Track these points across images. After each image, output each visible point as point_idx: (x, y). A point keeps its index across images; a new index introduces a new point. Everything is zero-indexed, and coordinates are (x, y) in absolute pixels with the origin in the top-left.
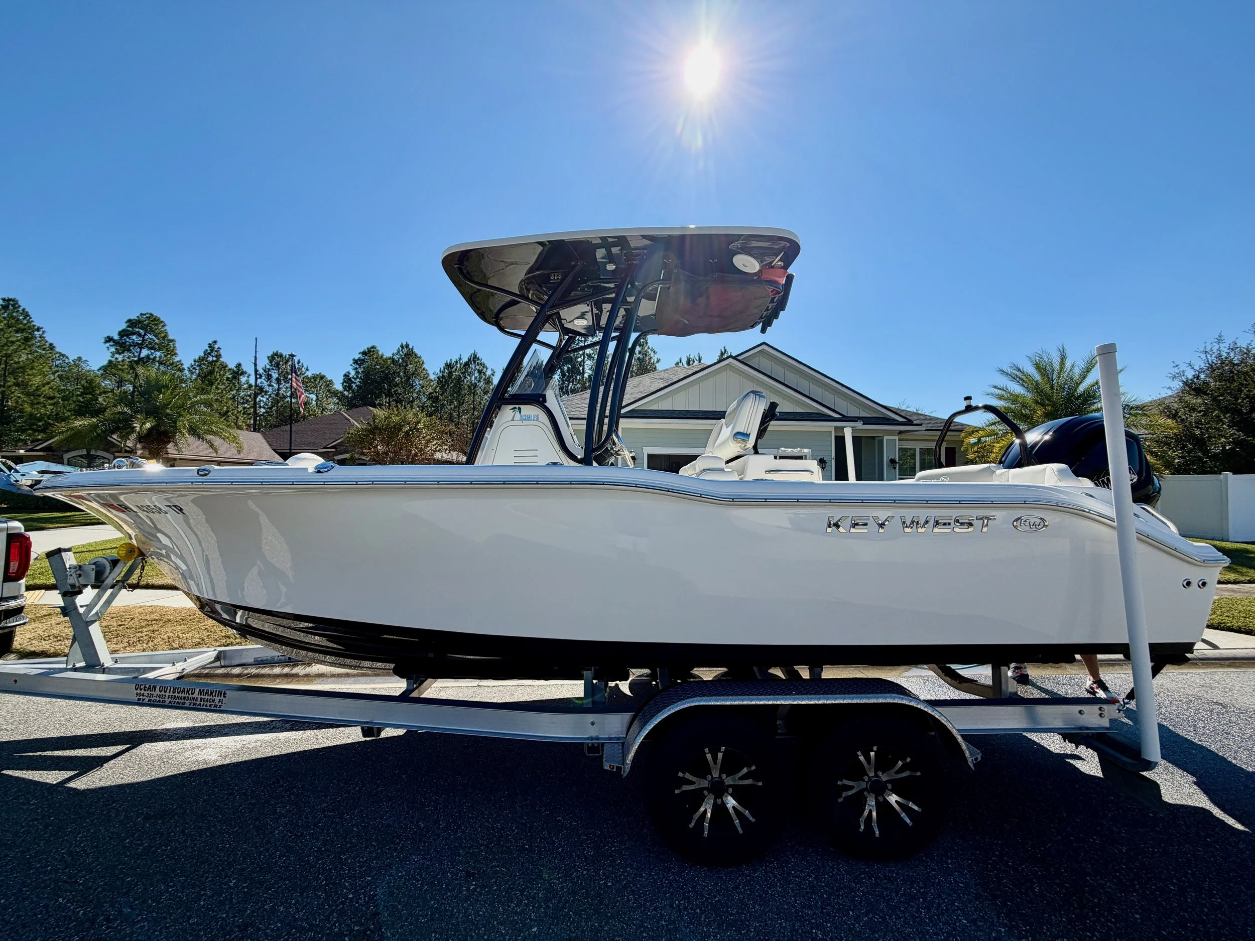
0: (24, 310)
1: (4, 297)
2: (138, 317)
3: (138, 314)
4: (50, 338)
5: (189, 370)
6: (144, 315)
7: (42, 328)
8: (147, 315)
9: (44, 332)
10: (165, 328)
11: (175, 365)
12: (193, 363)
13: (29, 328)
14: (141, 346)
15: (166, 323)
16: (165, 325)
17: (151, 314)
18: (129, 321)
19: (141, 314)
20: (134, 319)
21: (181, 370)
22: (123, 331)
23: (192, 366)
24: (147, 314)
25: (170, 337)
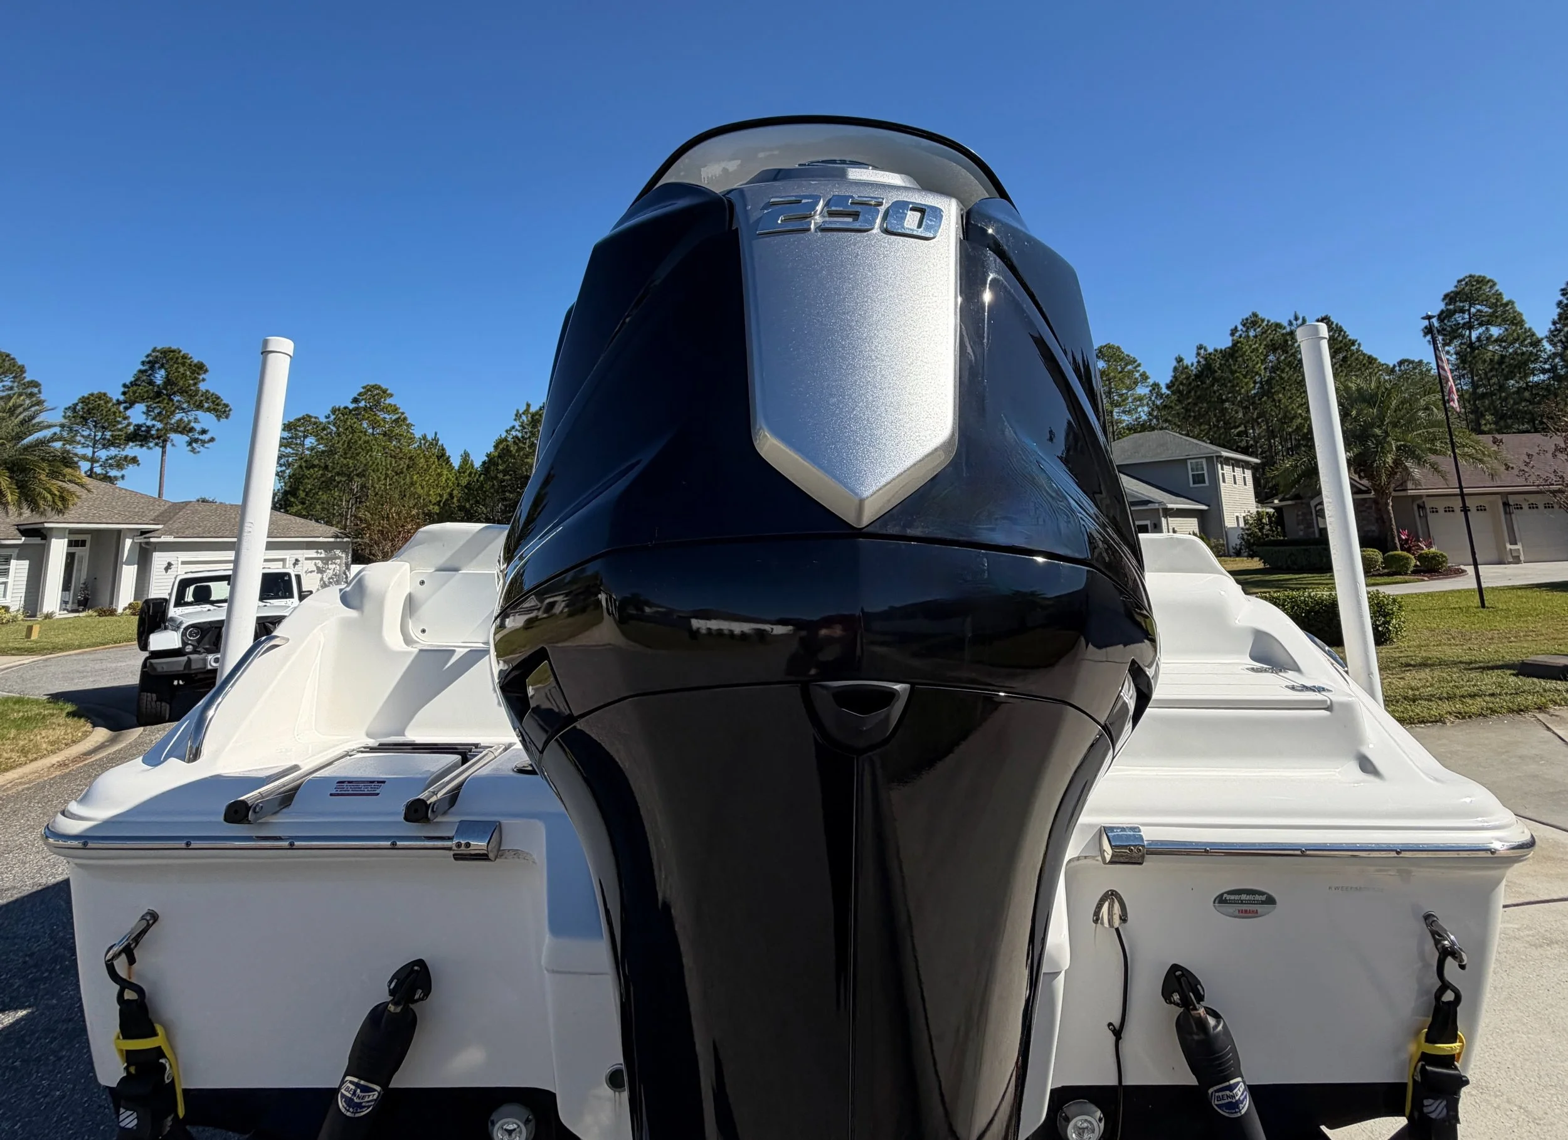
0: (1337, 325)
1: (1317, 318)
2: (1456, 287)
3: (1455, 283)
4: (1367, 349)
5: (1551, 342)
6: (1461, 281)
7: (1356, 341)
8: (1467, 280)
9: (1359, 345)
10: (1497, 287)
11: (1521, 338)
12: (1553, 328)
13: (1345, 345)
14: (1469, 326)
15: (1496, 280)
16: (1495, 284)
17: (1470, 276)
18: (1446, 296)
19: (1459, 281)
20: (1452, 292)
21: (1537, 343)
22: (1442, 312)
23: (1552, 332)
24: (1466, 277)
25: (1505, 299)
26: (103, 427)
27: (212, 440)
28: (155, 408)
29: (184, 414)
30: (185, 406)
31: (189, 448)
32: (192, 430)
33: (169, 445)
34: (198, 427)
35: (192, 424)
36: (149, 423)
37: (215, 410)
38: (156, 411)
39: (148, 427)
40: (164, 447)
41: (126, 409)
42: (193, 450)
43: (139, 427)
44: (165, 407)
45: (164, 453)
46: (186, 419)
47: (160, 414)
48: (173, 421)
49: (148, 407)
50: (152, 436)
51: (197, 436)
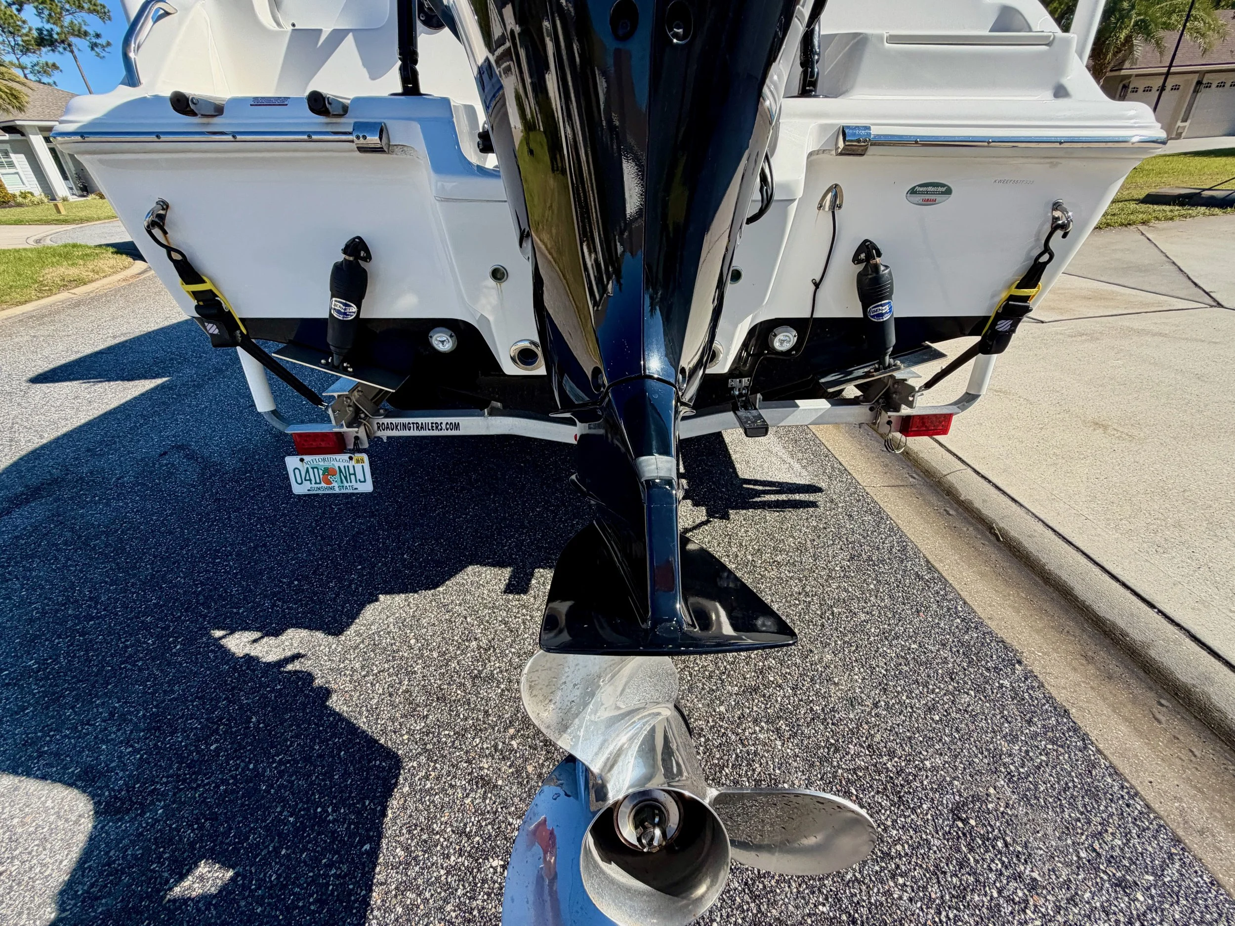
26: (11, 33)
27: (109, 44)
28: (42, 9)
29: (70, 16)
30: (67, 6)
31: (93, 53)
32: (86, 34)
33: (75, 50)
34: (91, 31)
35: (84, 28)
36: (48, 26)
37: (97, 12)
38: (46, 12)
39: (47, 30)
40: (72, 52)
41: (19, 11)
42: (98, 55)
43: (40, 30)
44: (51, 9)
45: (75, 57)
46: (76, 22)
47: (50, 15)
48: (66, 24)
49: (36, 8)
50: (56, 40)
51: (94, 40)
